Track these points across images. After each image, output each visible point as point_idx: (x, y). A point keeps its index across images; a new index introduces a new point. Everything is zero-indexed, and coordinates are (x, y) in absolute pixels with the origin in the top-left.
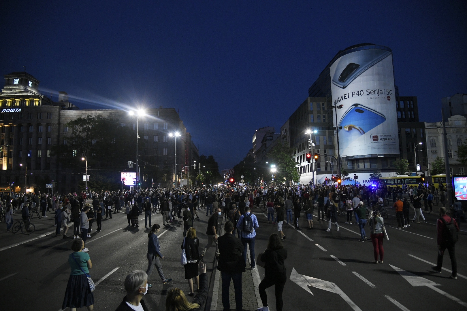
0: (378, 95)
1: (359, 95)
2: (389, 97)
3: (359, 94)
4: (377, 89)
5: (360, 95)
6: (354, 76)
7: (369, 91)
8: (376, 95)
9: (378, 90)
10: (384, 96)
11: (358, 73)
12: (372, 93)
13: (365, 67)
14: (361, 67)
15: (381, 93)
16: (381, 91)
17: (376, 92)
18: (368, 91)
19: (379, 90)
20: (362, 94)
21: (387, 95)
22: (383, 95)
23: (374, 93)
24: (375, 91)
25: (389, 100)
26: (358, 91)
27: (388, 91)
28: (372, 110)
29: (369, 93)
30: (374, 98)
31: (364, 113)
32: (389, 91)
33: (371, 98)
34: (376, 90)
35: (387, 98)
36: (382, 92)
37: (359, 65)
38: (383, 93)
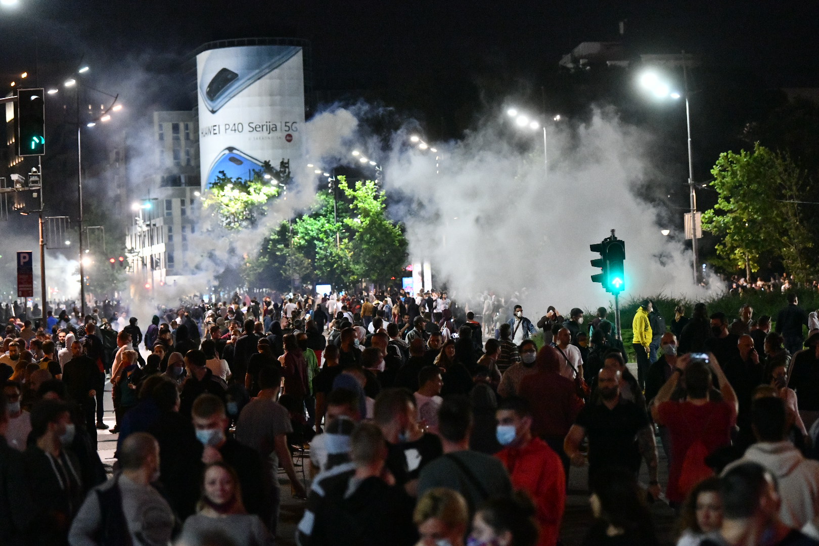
0: (270, 133)
1: (235, 130)
2: (290, 135)
3: (236, 128)
4: (267, 122)
5: (237, 131)
6: (229, 94)
7: (253, 125)
8: (265, 133)
9: (268, 124)
10: (280, 134)
11: (236, 89)
12: (257, 129)
13: (249, 79)
14: (241, 79)
15: (274, 129)
16: (274, 126)
17: (265, 127)
18: (251, 125)
19: (271, 124)
20: (240, 129)
21: (284, 131)
22: (278, 134)
23: (261, 129)
24: (262, 126)
25: (289, 141)
26: (235, 124)
27: (287, 124)
28: (256, 160)
29: (252, 129)
30: (261, 138)
31: (242, 165)
32: (289, 125)
33: (256, 138)
34: (265, 124)
35: (286, 137)
36: (276, 127)
37: (236, 75)
38: (278, 128)
